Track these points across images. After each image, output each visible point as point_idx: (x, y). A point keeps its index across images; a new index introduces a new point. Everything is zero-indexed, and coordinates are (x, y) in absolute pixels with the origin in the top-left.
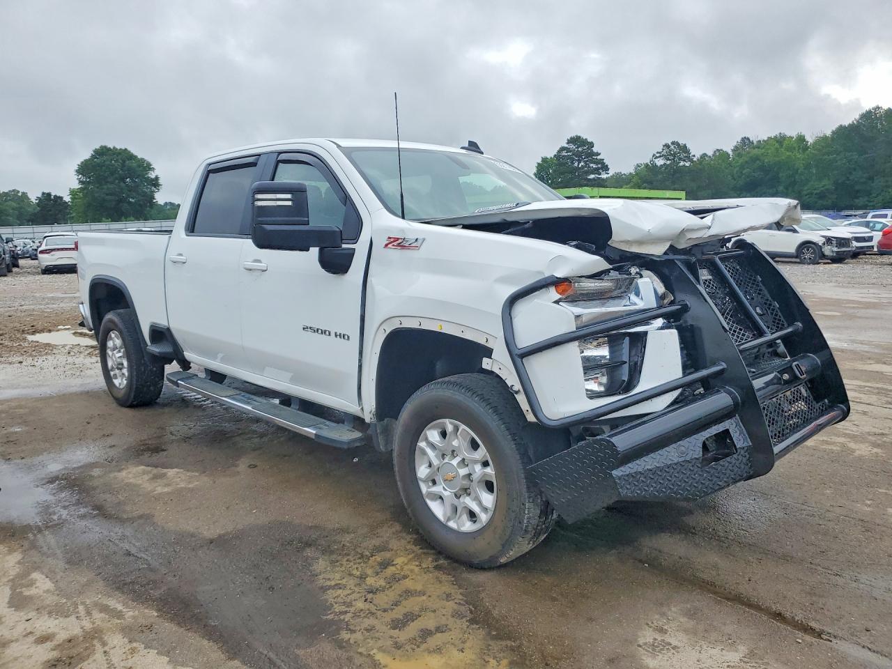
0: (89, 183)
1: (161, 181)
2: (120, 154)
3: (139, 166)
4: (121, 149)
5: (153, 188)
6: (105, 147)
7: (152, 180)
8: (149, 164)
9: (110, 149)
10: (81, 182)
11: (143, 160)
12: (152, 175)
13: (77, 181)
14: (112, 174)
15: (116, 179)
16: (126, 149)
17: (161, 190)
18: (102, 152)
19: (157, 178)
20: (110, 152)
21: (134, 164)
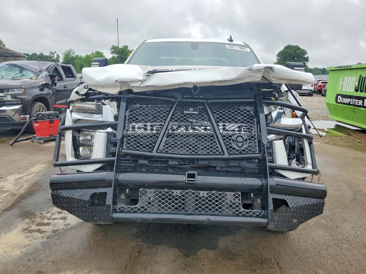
0: (280, 60)
1: (309, 59)
2: (294, 48)
3: (301, 53)
4: (295, 46)
5: (305, 62)
6: (289, 45)
7: (306, 58)
8: (306, 52)
9: (291, 46)
10: (278, 60)
11: (303, 50)
12: (306, 56)
13: (276, 59)
14: (290, 56)
15: (291, 58)
16: (297, 46)
17: (308, 63)
18: (288, 47)
19: (308, 58)
20: (291, 47)
21: (299, 52)
